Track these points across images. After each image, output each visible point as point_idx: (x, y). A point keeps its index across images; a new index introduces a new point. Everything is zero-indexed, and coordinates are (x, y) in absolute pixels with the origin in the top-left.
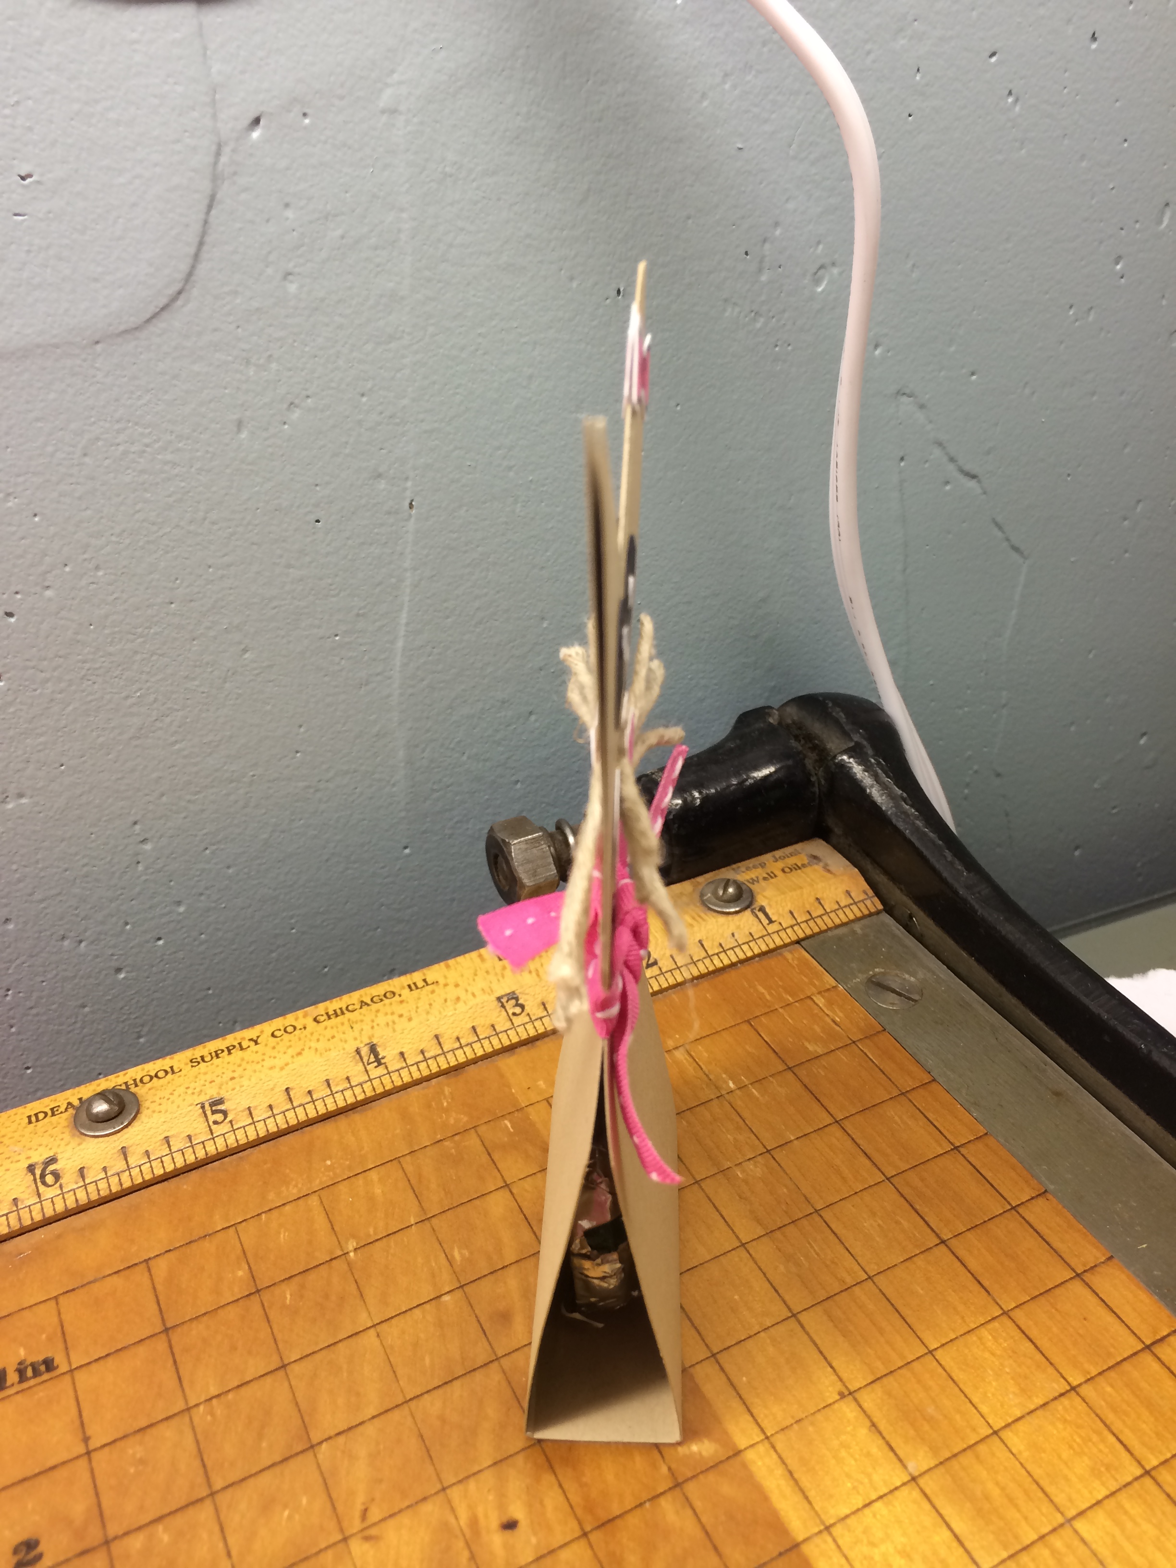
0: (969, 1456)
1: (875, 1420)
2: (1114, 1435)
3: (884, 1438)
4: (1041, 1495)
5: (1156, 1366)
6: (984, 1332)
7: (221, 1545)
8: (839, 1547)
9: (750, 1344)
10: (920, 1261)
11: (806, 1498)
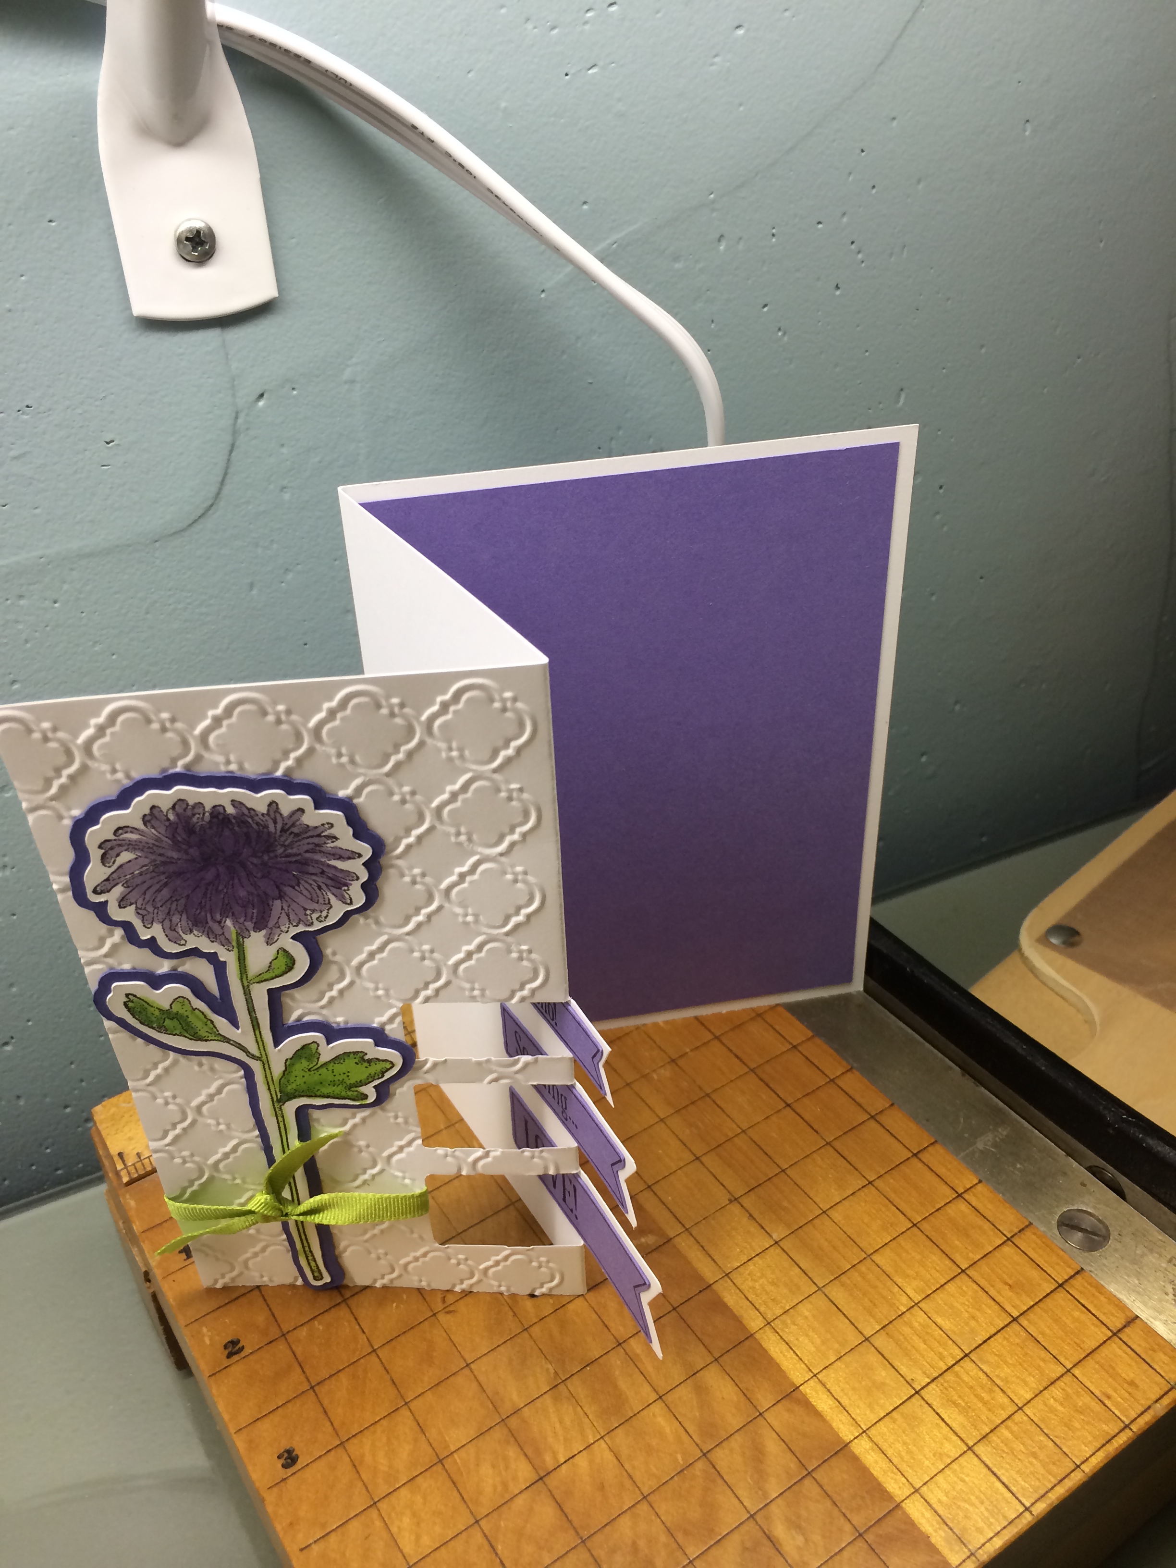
0: (809, 1225)
1: (751, 1212)
2: (895, 1206)
3: (757, 1222)
4: (852, 1243)
5: (920, 1165)
6: (815, 1155)
7: (357, 1327)
8: (734, 1283)
9: (672, 1178)
10: (774, 1118)
11: (713, 1260)
